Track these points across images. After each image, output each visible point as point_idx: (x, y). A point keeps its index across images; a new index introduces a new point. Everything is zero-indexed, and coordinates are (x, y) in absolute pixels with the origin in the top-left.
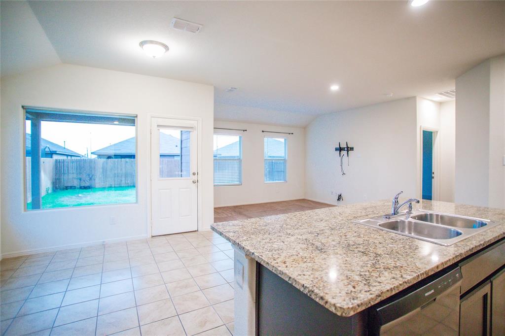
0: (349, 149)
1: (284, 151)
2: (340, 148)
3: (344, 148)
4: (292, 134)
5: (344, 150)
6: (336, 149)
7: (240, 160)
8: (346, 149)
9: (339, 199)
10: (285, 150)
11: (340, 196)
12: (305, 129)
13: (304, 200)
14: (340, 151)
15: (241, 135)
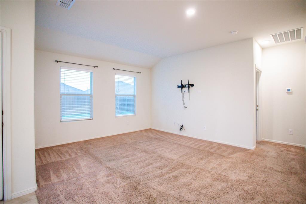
0: (190, 86)
1: (133, 91)
2: (182, 85)
3: (186, 85)
4: (141, 73)
5: (186, 87)
6: (179, 86)
7: (91, 95)
8: (187, 86)
9: (181, 129)
10: (134, 89)
11: (182, 126)
12: (151, 69)
13: (150, 129)
14: (182, 88)
15: (92, 71)
